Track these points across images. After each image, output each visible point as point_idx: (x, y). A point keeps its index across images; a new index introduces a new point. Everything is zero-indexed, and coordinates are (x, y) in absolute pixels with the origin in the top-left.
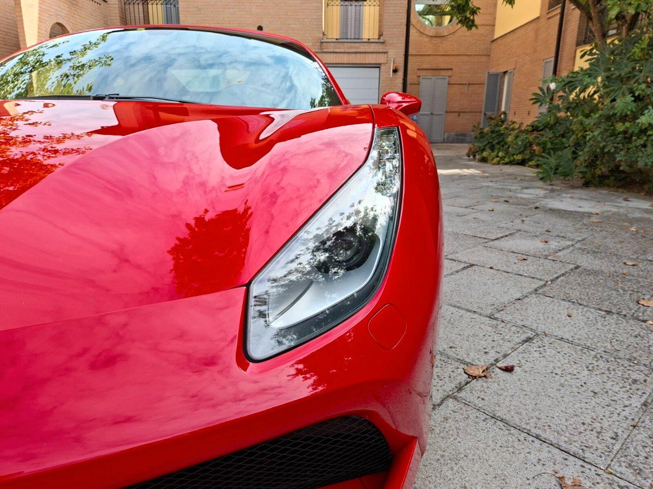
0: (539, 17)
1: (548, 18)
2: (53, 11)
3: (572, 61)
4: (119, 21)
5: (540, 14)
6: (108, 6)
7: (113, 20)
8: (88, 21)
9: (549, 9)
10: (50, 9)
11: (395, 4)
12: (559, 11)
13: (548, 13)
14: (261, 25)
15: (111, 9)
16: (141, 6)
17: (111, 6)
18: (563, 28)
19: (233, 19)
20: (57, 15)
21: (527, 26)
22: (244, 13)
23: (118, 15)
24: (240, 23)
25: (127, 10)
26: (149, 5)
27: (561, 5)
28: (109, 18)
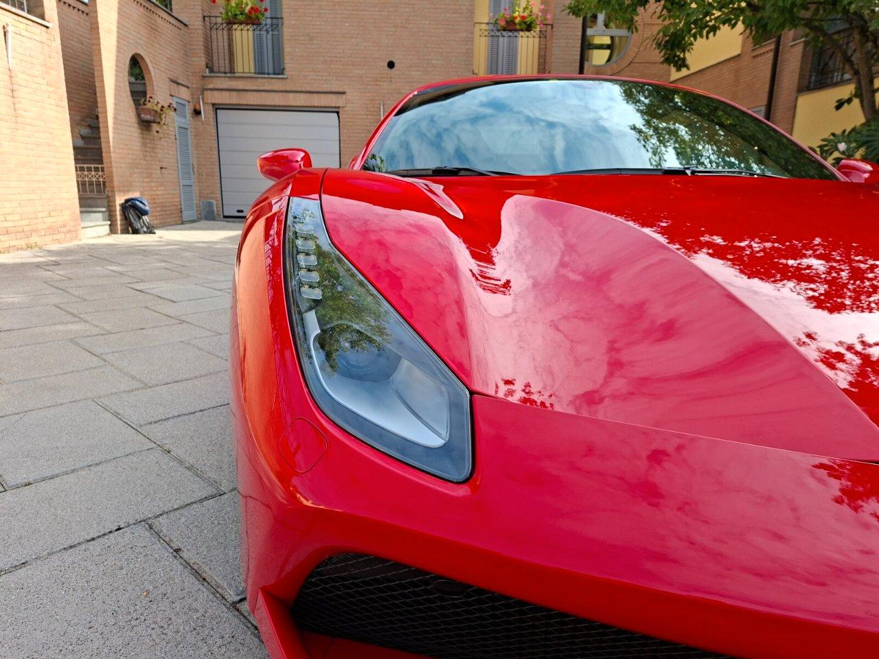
0: (739, 55)
1: (754, 57)
2: (132, 37)
3: (793, 111)
4: (203, 51)
5: (742, 51)
6: (189, 31)
7: (195, 49)
8: (168, 52)
9: (754, 46)
10: (130, 36)
11: (567, 35)
12: (773, 47)
13: (753, 50)
14: (392, 60)
15: (191, 35)
16: (225, 32)
17: (192, 31)
18: (778, 69)
20: (136, 43)
21: (721, 66)
22: (371, 44)
23: (202, 43)
24: (365, 57)
25: (214, 36)
26: (234, 32)
27: (774, 40)
28: (190, 47)
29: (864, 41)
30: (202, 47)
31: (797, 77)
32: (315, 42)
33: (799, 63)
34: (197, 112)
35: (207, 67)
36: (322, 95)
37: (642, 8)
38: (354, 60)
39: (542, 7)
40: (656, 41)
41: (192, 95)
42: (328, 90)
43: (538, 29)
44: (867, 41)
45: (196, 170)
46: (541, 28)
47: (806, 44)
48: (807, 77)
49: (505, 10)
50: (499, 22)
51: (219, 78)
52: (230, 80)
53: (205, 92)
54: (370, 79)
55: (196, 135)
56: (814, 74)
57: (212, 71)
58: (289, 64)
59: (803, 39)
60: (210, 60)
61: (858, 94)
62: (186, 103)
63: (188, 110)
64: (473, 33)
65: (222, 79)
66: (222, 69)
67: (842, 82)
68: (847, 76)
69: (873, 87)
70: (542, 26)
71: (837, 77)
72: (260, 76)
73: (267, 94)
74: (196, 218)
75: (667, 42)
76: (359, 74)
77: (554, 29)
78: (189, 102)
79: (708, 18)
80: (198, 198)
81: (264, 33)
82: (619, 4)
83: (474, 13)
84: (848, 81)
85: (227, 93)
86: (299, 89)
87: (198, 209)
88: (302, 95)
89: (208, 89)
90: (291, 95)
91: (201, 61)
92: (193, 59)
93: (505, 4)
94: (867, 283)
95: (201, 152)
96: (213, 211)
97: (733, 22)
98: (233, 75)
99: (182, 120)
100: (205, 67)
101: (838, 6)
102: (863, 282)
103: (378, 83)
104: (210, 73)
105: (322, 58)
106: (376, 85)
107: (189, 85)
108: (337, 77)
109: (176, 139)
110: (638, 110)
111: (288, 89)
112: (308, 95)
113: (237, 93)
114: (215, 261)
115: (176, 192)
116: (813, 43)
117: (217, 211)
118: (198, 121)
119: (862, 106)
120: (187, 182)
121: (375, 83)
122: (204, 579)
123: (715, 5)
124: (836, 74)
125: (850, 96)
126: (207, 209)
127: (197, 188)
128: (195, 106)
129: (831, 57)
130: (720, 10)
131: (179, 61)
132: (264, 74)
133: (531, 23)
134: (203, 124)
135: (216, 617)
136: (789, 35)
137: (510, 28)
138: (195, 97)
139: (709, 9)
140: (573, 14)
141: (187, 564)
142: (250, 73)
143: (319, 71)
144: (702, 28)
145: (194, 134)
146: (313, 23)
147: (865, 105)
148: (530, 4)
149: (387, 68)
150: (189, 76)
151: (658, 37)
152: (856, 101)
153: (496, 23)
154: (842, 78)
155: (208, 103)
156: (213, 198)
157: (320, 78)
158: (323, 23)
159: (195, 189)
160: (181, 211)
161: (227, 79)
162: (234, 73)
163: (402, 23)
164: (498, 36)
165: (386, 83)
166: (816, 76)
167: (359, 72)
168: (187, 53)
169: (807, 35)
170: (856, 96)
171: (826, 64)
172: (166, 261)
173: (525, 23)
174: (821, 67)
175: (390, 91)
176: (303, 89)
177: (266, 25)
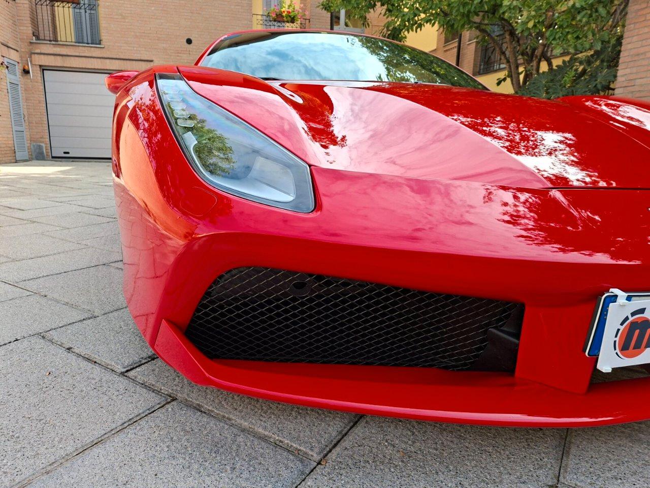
0: (435, 50)
1: (445, 51)
4: (29, 22)
5: (437, 47)
6: (16, 5)
7: (22, 20)
9: (445, 43)
11: (320, 28)
12: (456, 44)
13: (444, 46)
14: (190, 37)
15: (18, 8)
16: (49, 8)
17: (19, 5)
18: (460, 60)
19: (160, 30)
22: (173, 24)
23: (29, 15)
24: (168, 35)
25: (39, 11)
26: (56, 8)
27: (457, 40)
28: (18, 18)
29: (512, 40)
30: (29, 19)
31: (472, 66)
32: (127, 21)
33: (473, 56)
34: (26, 72)
35: (34, 36)
36: (134, 62)
37: (372, 9)
38: (159, 36)
39: (302, 6)
40: (382, 34)
41: (21, 57)
42: (139, 58)
43: (299, 22)
44: (514, 40)
45: (26, 118)
46: (301, 21)
47: (477, 43)
48: (478, 66)
49: (275, 6)
50: (270, 15)
51: (45, 45)
52: (54, 47)
53: (33, 56)
54: (172, 51)
55: (26, 90)
56: (482, 64)
57: (38, 38)
58: (104, 36)
59: (475, 40)
60: (36, 30)
61: (510, 76)
62: (16, 64)
63: (18, 69)
64: (252, 22)
65: (48, 45)
66: (48, 38)
67: (500, 70)
68: (502, 66)
69: (518, 71)
70: (302, 19)
71: (496, 67)
72: (81, 45)
73: (87, 59)
74: (28, 159)
75: (389, 35)
76: (163, 47)
77: (311, 22)
78: (18, 63)
79: (416, 18)
80: (29, 142)
81: (83, 11)
82: (357, 4)
83: (252, 7)
84: (503, 69)
85: (52, 57)
86: (115, 57)
87: (29, 151)
88: (117, 61)
89: (34, 53)
90: (108, 61)
91: (28, 30)
92: (22, 28)
93: (274, 2)
94: (531, 143)
95: (30, 104)
96: (43, 152)
97: (433, 22)
98: (57, 43)
99: (13, 77)
100: (32, 35)
101: (496, 15)
102: (528, 142)
103: (179, 55)
104: (36, 40)
105: (133, 33)
106: (178, 56)
107: (18, 49)
108: (145, 48)
109: (8, 92)
110: (380, 59)
111: (105, 56)
112: (122, 61)
113: (61, 57)
114: (51, 185)
115: (9, 136)
116: (481, 43)
117: (47, 152)
118: (27, 79)
119: (512, 83)
120: (20, 129)
121: (177, 54)
122: (95, 362)
123: (421, 9)
124: (496, 64)
125: (505, 76)
126: (37, 151)
127: (28, 133)
128: (24, 66)
129: (492, 53)
130: (424, 12)
131: (8, 28)
132: (84, 43)
133: (294, 17)
134: (31, 82)
135: (110, 381)
136: (466, 34)
137: (279, 19)
138: (24, 59)
139: (417, 12)
140: (325, 10)
141: (79, 355)
142: (72, 42)
143: (131, 44)
144: (413, 25)
145: (24, 89)
146: (125, 5)
147: (514, 82)
148: (293, 3)
149: (186, 43)
150: (18, 42)
151: (384, 31)
152: (509, 80)
153: (268, 16)
154: (499, 67)
155: (35, 65)
156: (43, 142)
157: (132, 49)
158: (132, 6)
159: (26, 135)
160: (15, 152)
161: (51, 46)
162: (58, 41)
163: (196, 10)
164: (270, 25)
165: (185, 55)
166: (484, 65)
167: (164, 45)
168: (15, 22)
169: (477, 37)
170: (508, 76)
171: (490, 57)
172: (8, 186)
173: (290, 16)
174: (486, 60)
175: (189, 61)
176: (118, 57)
177: (84, 4)
